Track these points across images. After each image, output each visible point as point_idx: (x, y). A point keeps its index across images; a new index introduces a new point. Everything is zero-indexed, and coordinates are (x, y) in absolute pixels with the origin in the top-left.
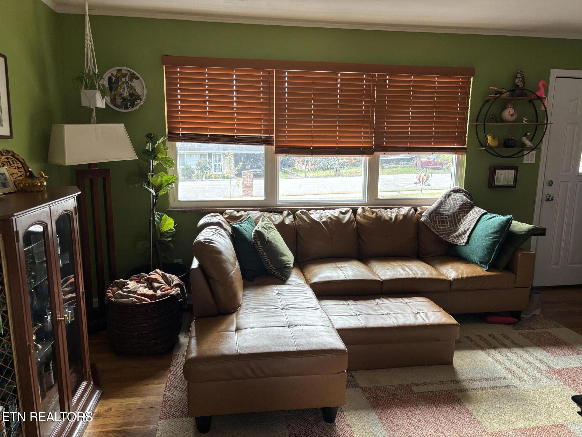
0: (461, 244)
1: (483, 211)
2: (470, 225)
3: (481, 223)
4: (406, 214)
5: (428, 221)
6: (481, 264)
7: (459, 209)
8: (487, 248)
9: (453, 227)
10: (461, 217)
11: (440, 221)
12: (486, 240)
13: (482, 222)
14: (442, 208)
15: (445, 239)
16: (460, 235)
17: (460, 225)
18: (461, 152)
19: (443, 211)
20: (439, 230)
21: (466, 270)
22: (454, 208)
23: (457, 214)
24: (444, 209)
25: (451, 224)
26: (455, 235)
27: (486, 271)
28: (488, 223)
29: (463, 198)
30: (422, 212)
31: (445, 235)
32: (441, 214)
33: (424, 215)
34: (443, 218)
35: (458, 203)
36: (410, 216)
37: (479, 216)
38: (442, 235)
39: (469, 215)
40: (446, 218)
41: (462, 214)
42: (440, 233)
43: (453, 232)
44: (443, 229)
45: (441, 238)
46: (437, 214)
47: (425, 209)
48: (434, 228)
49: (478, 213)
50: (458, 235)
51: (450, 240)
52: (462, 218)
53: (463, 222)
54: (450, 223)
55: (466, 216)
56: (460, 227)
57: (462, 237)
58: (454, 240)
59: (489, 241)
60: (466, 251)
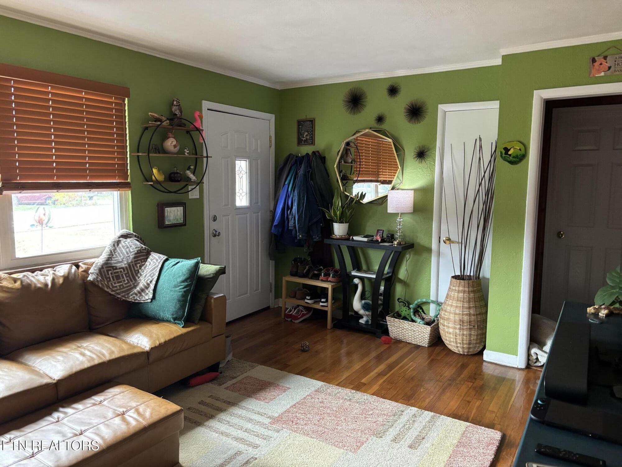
0: (146, 301)
1: (164, 257)
2: (153, 276)
3: (166, 272)
4: (66, 274)
5: (99, 279)
6: (175, 321)
7: (135, 258)
8: (179, 301)
9: (132, 281)
10: (138, 267)
11: (114, 277)
12: (175, 291)
13: (167, 270)
14: (113, 259)
15: (124, 298)
16: (143, 290)
17: (139, 278)
18: (124, 188)
19: (116, 263)
20: (116, 289)
21: (161, 333)
22: (128, 258)
23: (133, 265)
24: (116, 260)
25: (128, 278)
26: (136, 292)
27: (183, 327)
28: (174, 270)
29: (136, 244)
30: (88, 269)
31: (124, 294)
32: (115, 268)
33: (91, 272)
34: (117, 272)
35: (131, 250)
36: (73, 276)
37: (161, 263)
38: (120, 295)
39: (147, 263)
40: (121, 272)
41: (139, 263)
42: (117, 292)
43: (132, 288)
44: (120, 286)
45: (118, 298)
46: (109, 269)
47: (92, 264)
48: (108, 287)
49: (159, 261)
50: (140, 291)
51: (131, 299)
52: (140, 269)
53: (142, 274)
54: (126, 277)
55: (145, 266)
56: (140, 280)
57: (145, 292)
58: (135, 298)
59: (180, 292)
60: (154, 308)
